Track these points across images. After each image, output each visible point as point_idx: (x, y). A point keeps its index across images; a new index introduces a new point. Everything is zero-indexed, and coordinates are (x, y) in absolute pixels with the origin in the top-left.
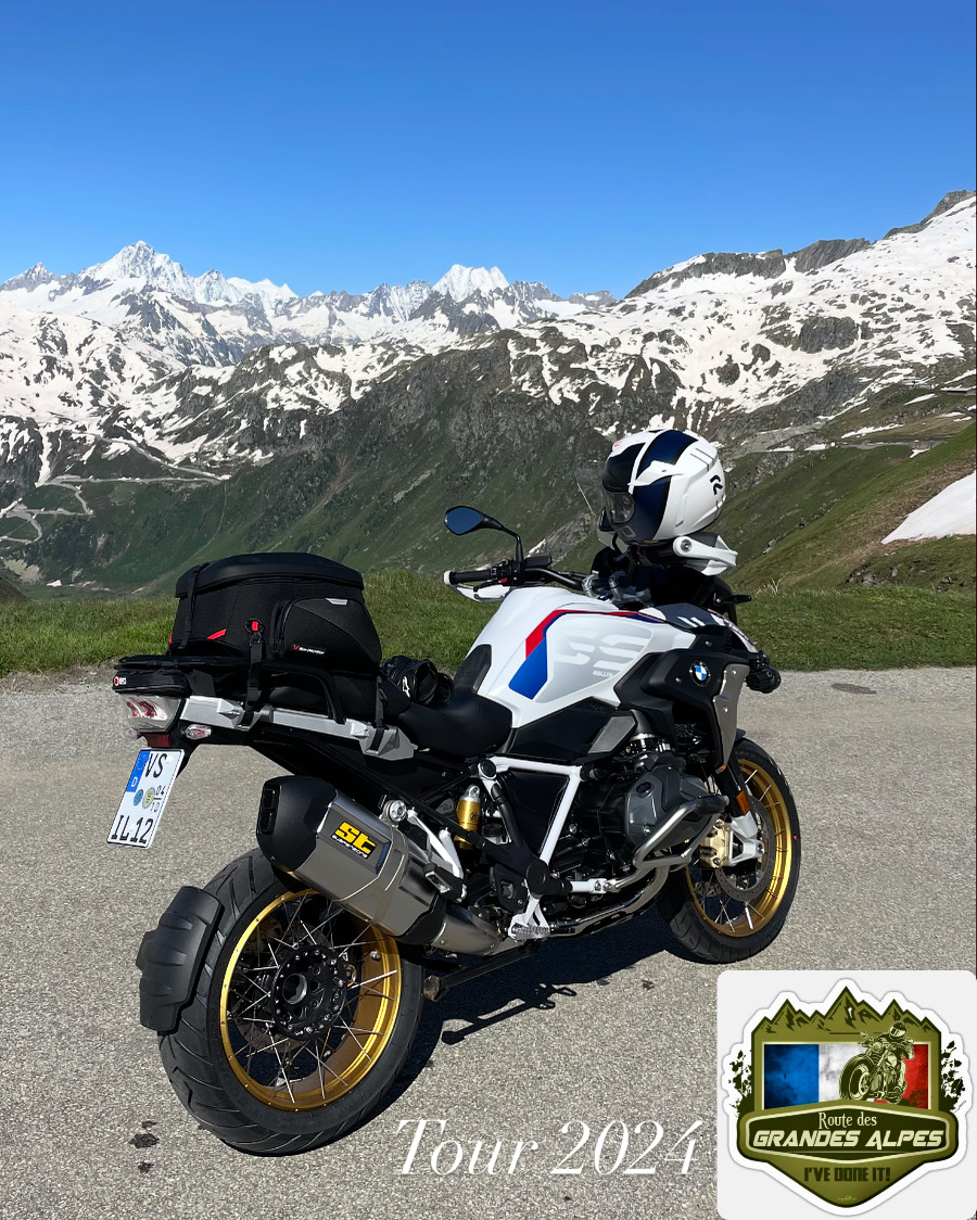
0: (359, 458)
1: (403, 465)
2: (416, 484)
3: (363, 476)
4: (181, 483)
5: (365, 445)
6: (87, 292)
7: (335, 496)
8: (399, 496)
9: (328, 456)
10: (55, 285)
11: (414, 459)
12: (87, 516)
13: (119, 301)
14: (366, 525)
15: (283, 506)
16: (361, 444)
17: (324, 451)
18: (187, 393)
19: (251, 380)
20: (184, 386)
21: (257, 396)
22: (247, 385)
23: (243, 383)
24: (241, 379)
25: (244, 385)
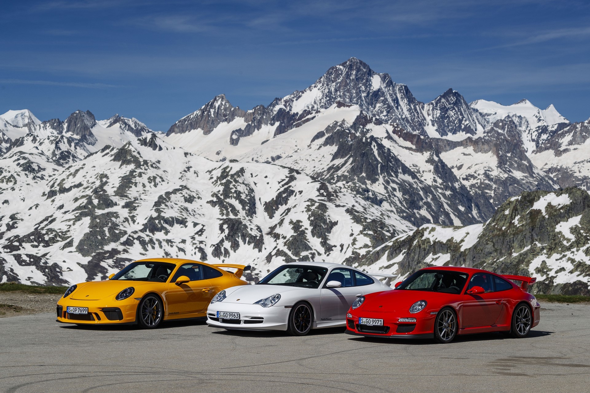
6: (280, 131)
10: (239, 123)
13: (322, 140)
18: (417, 263)
19: (505, 243)
20: (412, 254)
21: (515, 265)
22: (501, 250)
23: (496, 247)
24: (492, 241)
25: (496, 250)
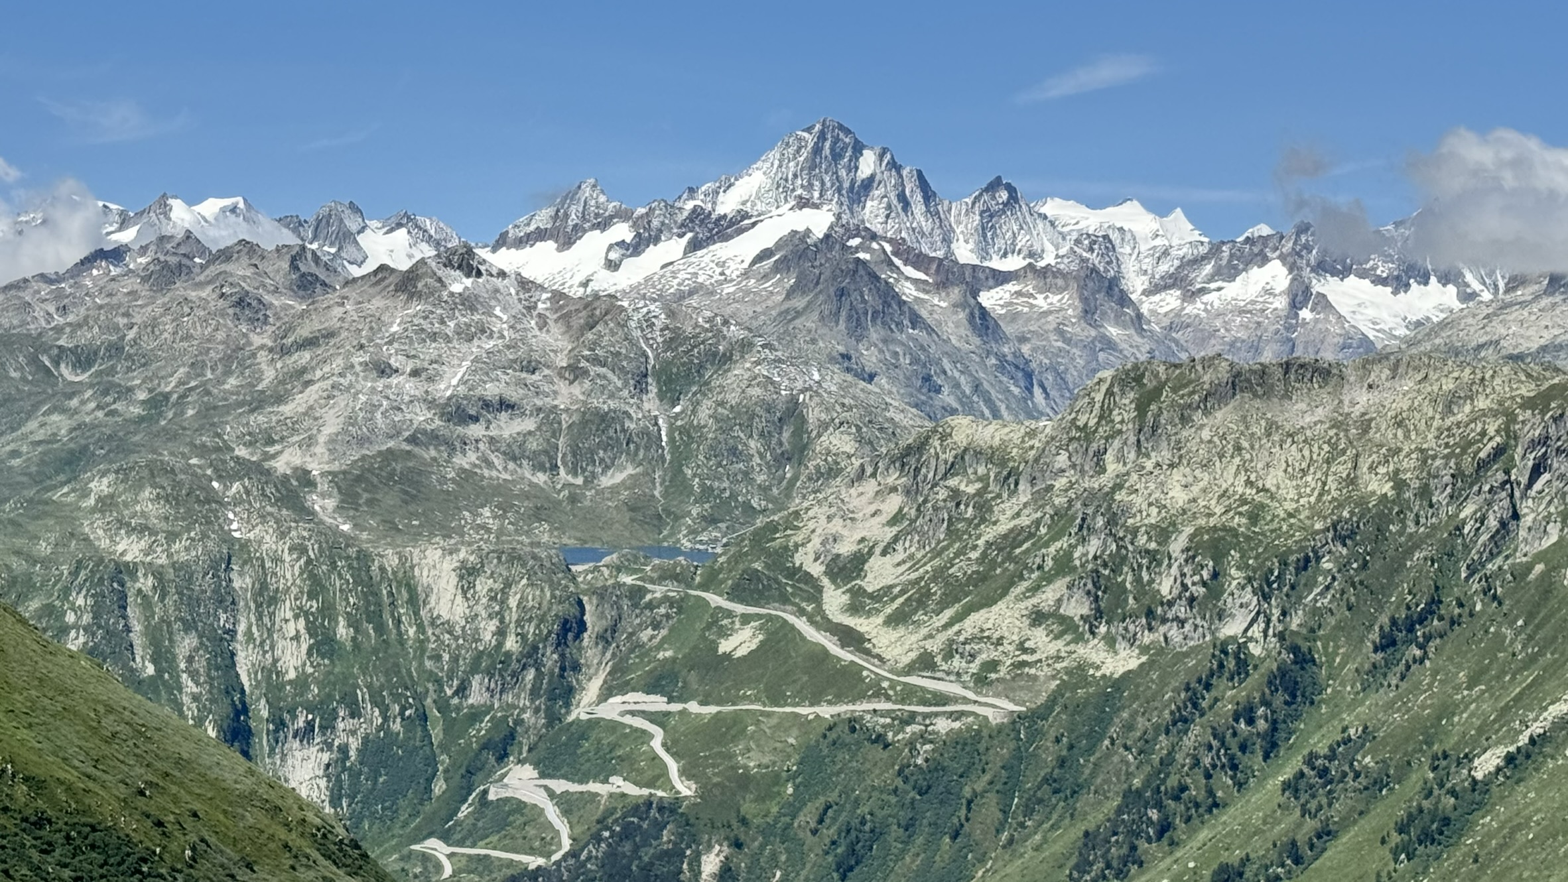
0: (1380, 656)
1: (1498, 677)
2: (1536, 728)
3: (1390, 706)
4: (911, 718)
5: (1394, 622)
6: (695, 246)
7: (1310, 760)
8: (1487, 763)
9: (1295, 649)
10: (622, 231)
11: (1532, 660)
12: (678, 800)
14: (1395, 838)
15: (1173, 781)
16: (1384, 619)
17: (1281, 636)
18: (932, 488)
19: (1091, 453)
20: (924, 470)
21: (1107, 494)
22: (1082, 466)
23: (1073, 459)
24: (1067, 450)
25: (1074, 466)
